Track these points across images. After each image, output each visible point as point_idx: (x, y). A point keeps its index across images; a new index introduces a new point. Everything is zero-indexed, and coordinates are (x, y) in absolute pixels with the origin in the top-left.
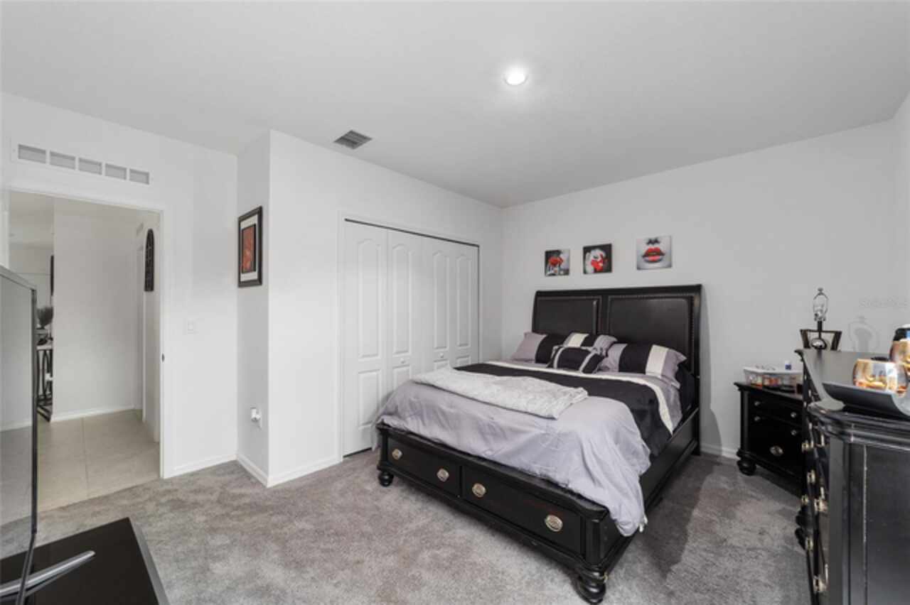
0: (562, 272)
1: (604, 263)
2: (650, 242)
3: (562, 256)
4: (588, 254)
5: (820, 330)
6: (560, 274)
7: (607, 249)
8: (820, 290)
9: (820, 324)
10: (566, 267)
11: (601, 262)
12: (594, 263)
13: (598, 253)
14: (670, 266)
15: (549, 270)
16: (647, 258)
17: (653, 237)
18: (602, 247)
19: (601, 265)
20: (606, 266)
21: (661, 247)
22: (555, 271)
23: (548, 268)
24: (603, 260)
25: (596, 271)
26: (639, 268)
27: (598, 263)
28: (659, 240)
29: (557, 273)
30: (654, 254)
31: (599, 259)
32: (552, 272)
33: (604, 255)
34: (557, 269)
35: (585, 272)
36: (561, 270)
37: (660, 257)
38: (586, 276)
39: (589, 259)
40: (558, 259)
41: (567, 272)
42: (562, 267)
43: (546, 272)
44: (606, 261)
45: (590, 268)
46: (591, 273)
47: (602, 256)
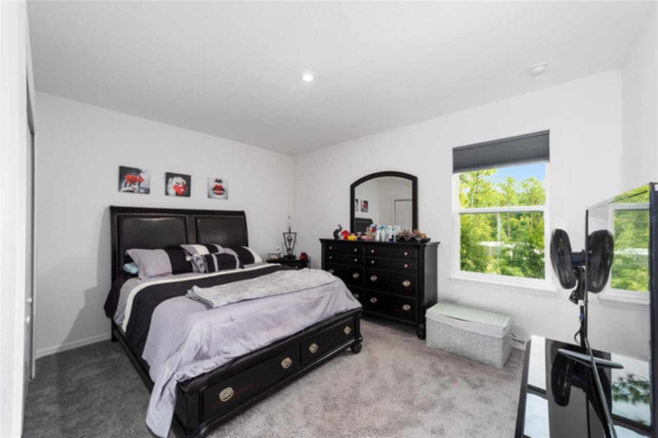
0: (142, 191)
1: (184, 189)
2: (217, 181)
3: (141, 175)
4: (170, 179)
5: (290, 233)
6: (139, 192)
7: (187, 178)
8: (289, 217)
9: (290, 230)
10: (146, 187)
11: (182, 187)
12: (176, 187)
13: (180, 180)
14: (227, 198)
15: (125, 186)
16: (216, 191)
17: (219, 178)
18: (184, 177)
19: (182, 190)
20: (185, 191)
21: (223, 185)
22: (134, 189)
23: (123, 185)
24: (184, 187)
25: (177, 194)
26: (209, 197)
27: (180, 188)
28: (222, 181)
29: (136, 190)
30: (219, 189)
31: (181, 186)
32: (130, 189)
33: (185, 183)
34: (136, 186)
35: (167, 194)
36: (140, 188)
37: (223, 192)
38: (167, 197)
39: (171, 183)
40: (138, 177)
41: (147, 191)
42: (142, 185)
43: (120, 188)
44: (186, 188)
45: (172, 191)
46: (173, 196)
47: (183, 183)
